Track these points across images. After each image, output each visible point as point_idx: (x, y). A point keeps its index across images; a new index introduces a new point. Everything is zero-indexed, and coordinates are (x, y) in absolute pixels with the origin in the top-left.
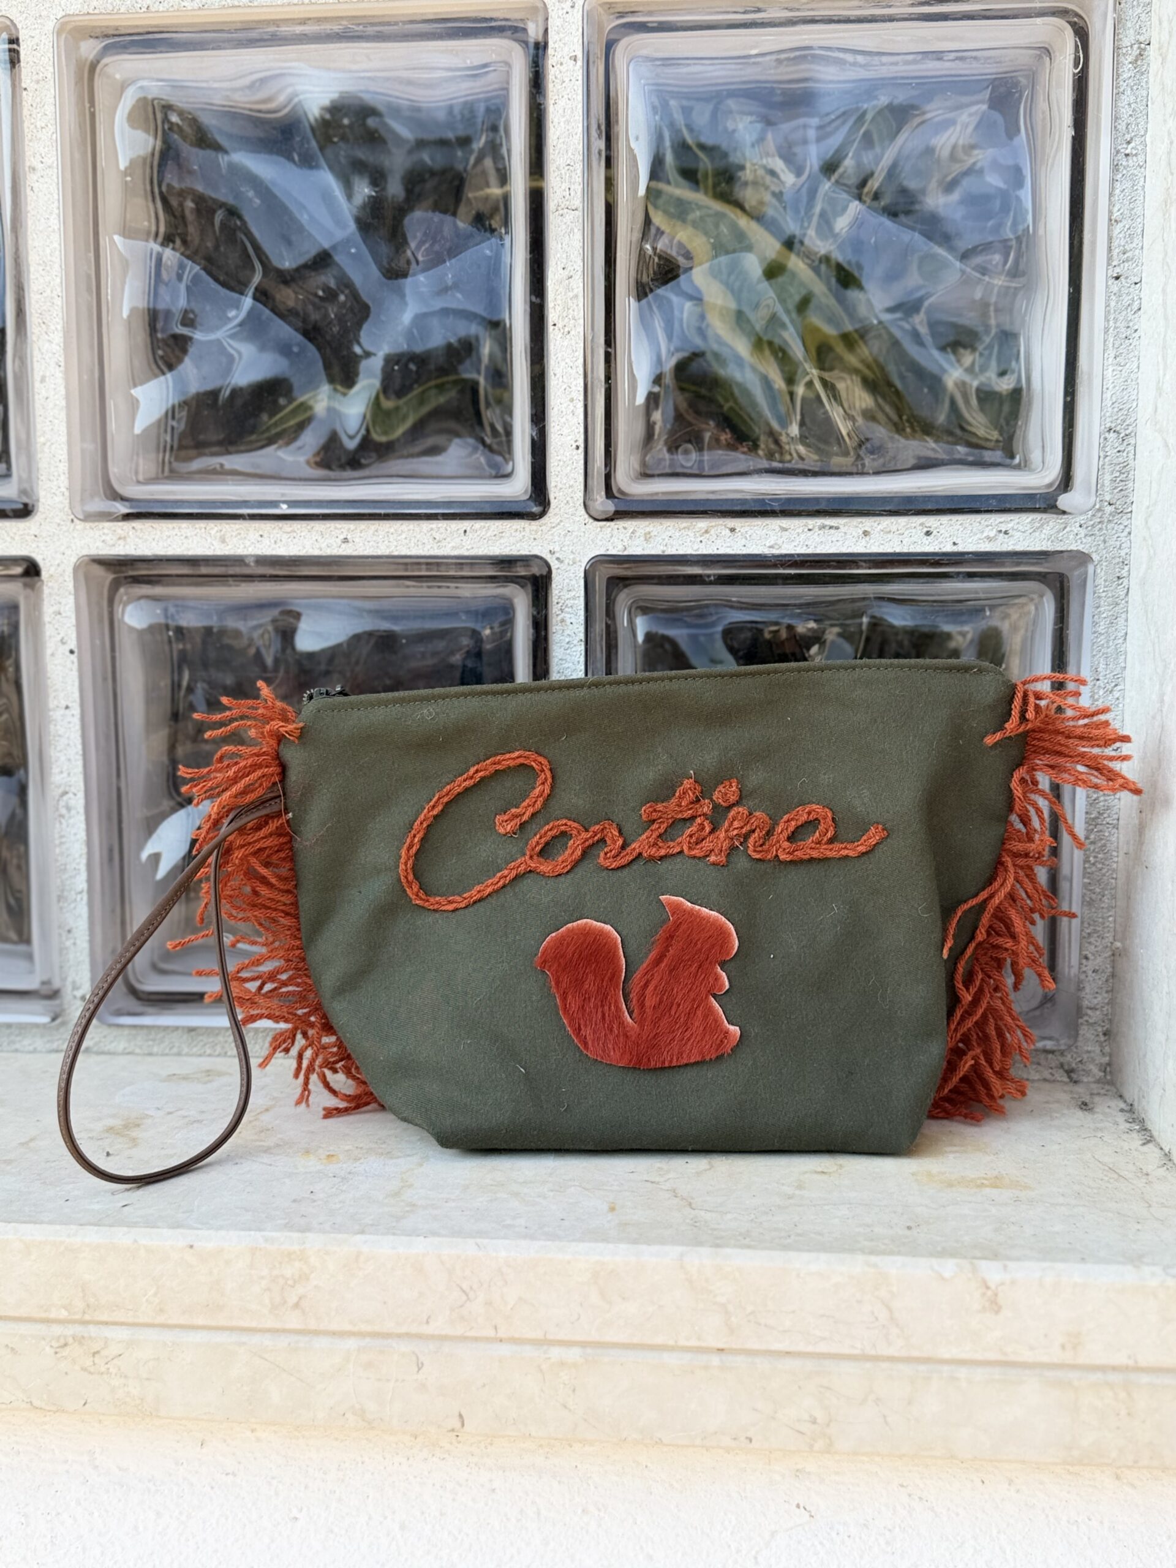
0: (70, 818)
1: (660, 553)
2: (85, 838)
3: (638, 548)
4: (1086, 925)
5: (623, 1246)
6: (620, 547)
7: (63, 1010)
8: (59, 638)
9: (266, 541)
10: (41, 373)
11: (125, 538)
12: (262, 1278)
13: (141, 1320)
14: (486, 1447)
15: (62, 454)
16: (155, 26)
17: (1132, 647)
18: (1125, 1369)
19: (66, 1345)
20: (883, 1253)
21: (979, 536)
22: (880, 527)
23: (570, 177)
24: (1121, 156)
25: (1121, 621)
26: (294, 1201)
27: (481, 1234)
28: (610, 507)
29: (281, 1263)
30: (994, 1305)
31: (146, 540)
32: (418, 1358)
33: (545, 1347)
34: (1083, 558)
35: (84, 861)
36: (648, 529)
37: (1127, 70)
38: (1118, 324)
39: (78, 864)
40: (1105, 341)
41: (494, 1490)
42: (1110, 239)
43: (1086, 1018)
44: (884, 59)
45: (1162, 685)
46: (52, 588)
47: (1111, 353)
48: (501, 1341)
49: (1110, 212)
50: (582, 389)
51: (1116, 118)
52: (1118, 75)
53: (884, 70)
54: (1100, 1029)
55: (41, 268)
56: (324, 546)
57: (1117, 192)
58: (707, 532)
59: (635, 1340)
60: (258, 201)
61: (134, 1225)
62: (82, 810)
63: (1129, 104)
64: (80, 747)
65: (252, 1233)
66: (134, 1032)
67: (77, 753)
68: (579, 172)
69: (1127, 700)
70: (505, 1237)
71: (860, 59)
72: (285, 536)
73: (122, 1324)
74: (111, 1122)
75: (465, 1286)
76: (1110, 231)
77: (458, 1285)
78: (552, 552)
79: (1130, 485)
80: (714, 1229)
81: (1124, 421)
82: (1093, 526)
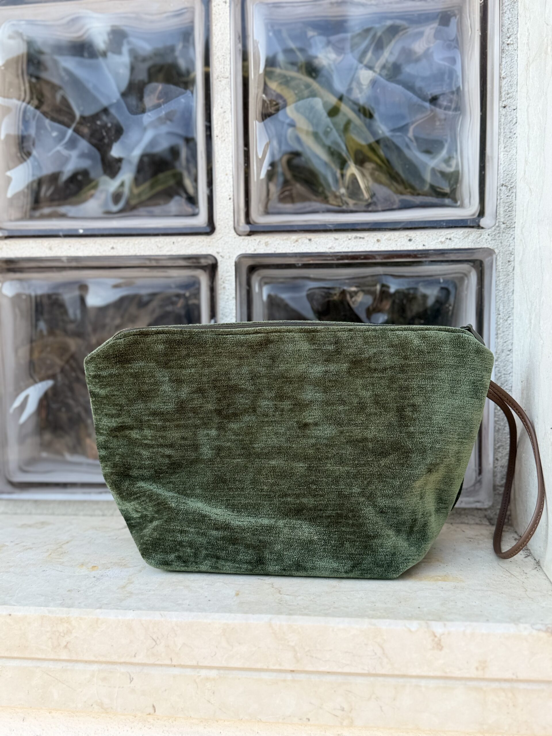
1: (273, 252)
3: (262, 250)
5: (239, 615)
6: (253, 249)
9: (73, 249)
11: (1, 249)
12: (48, 632)
14: (172, 722)
17: (516, 297)
18: (511, 681)
20: (379, 617)
21: (436, 241)
22: (385, 237)
23: (224, 62)
24: (505, 45)
25: (511, 284)
26: (69, 591)
27: (164, 609)
28: (247, 228)
29: (57, 624)
30: (439, 646)
31: (12, 250)
32: (130, 676)
33: (198, 670)
34: (490, 252)
36: (267, 240)
38: (506, 131)
40: (499, 139)
42: (500, 87)
43: (498, 491)
45: (530, 314)
47: (502, 146)
48: (175, 666)
49: (500, 74)
51: (502, 26)
52: (503, 4)
56: (101, 251)
57: (503, 63)
58: (297, 241)
59: (246, 666)
63: (509, 18)
65: (42, 608)
66: (8, 502)
68: (229, 59)
69: (515, 324)
70: (176, 611)
72: (82, 246)
75: (154, 637)
76: (500, 83)
77: (151, 637)
78: (218, 253)
79: (514, 213)
80: (290, 605)
81: (510, 180)
82: (495, 235)
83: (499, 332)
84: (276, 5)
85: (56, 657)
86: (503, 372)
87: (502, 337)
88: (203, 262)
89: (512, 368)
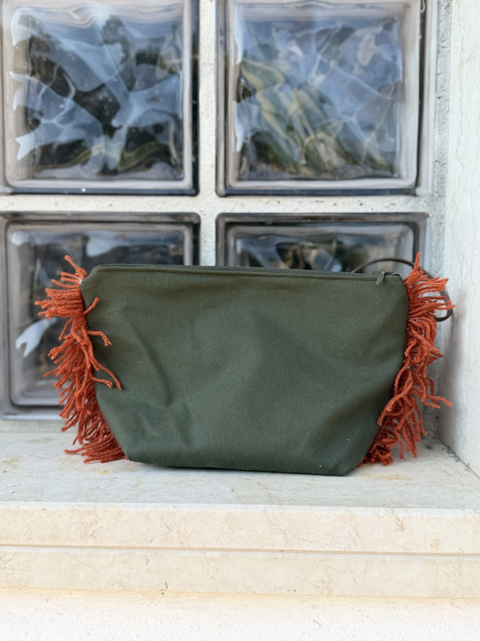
1: (248, 212)
3: (238, 210)
5: (239, 505)
6: (230, 209)
9: (76, 205)
11: (13, 203)
12: (77, 523)
13: (21, 543)
14: (176, 599)
17: (446, 253)
18: (458, 555)
20: (353, 506)
21: (382, 206)
22: (341, 202)
23: (210, 51)
24: (441, 47)
25: (441, 242)
26: (90, 489)
27: (176, 501)
28: (226, 191)
29: (85, 516)
30: (402, 528)
31: (23, 204)
32: (147, 558)
33: (204, 552)
34: (424, 216)
36: (242, 202)
37: (443, 11)
38: (440, 117)
40: (434, 124)
41: (179, 618)
42: (436, 82)
45: (461, 266)
47: (437, 129)
48: (184, 549)
49: (436, 71)
51: (438, 31)
52: (439, 14)
56: (102, 207)
57: (439, 62)
58: (268, 203)
59: (245, 547)
61: (18, 500)
63: (444, 26)
65: (72, 503)
66: (15, 422)
70: (186, 503)
71: (331, 7)
72: (84, 202)
73: (12, 545)
74: (4, 459)
75: (168, 525)
76: (436, 78)
77: (165, 524)
78: (201, 211)
79: (445, 184)
80: (279, 498)
81: (442, 158)
82: (430, 202)
84: (251, 6)
85: (83, 544)
88: (186, 219)
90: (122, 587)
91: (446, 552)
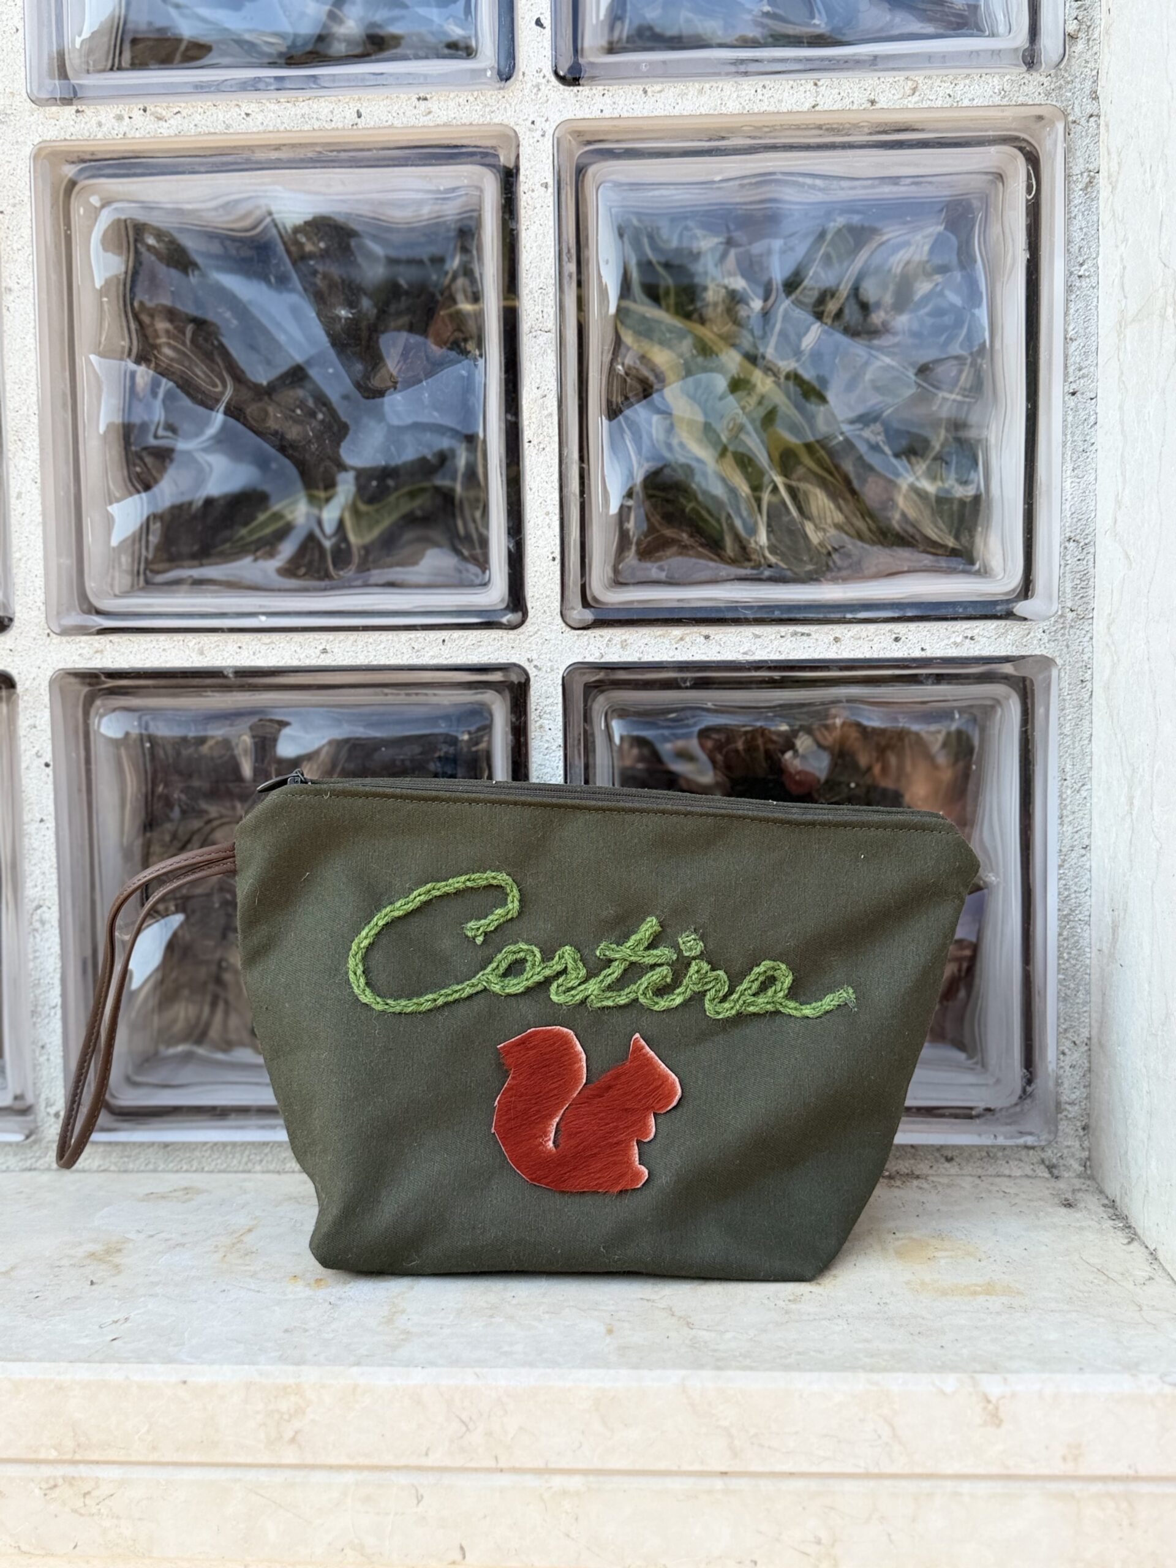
0: (44, 931)
1: (636, 660)
2: (59, 952)
3: (614, 656)
4: (1062, 1020)
5: (624, 1372)
6: (597, 654)
7: (37, 1128)
8: (34, 751)
9: (244, 653)
10: (17, 490)
11: (102, 652)
12: (258, 1413)
13: (133, 1459)
15: (39, 569)
16: (133, 151)
17: (1097, 748)
18: (1125, 1479)
19: (55, 1486)
20: (885, 1370)
21: (946, 642)
22: (850, 634)
23: (543, 300)
24: (1074, 278)
25: (1086, 723)
26: (286, 1331)
27: (479, 1363)
28: (588, 616)
29: (276, 1397)
30: (995, 1419)
31: (123, 654)
32: (417, 1491)
33: (547, 1476)
34: (1046, 662)
35: (58, 976)
36: (624, 637)
37: (1078, 197)
38: (1076, 438)
39: (52, 978)
40: (1063, 454)
42: (1066, 357)
43: (1065, 1113)
44: (844, 184)
45: (1130, 788)
46: (28, 702)
47: (1069, 466)
48: (501, 1470)
49: (1066, 331)
50: (557, 503)
51: (1069, 242)
52: (1070, 201)
53: (843, 193)
54: (1079, 1124)
55: (17, 386)
56: (302, 656)
57: (1072, 311)
58: (682, 639)
59: (638, 1467)
60: (235, 322)
61: (126, 1360)
62: (56, 924)
63: (1081, 229)
64: (54, 860)
65: (246, 1367)
66: (108, 1149)
67: (51, 867)
68: (552, 296)
69: (1095, 800)
70: (502, 1366)
71: (819, 182)
72: (264, 647)
73: (113, 1463)
74: (90, 1247)
75: (464, 1417)
76: (1066, 349)
77: (458, 1417)
78: (530, 660)
79: (1091, 592)
80: (715, 1350)
81: (1082, 531)
82: (1056, 632)
83: (1065, 812)
85: (274, 1461)
86: (1075, 888)
87: (1070, 823)
88: (499, 677)
89: (1090, 880)
90: (362, 1555)
91: (1099, 1472)
